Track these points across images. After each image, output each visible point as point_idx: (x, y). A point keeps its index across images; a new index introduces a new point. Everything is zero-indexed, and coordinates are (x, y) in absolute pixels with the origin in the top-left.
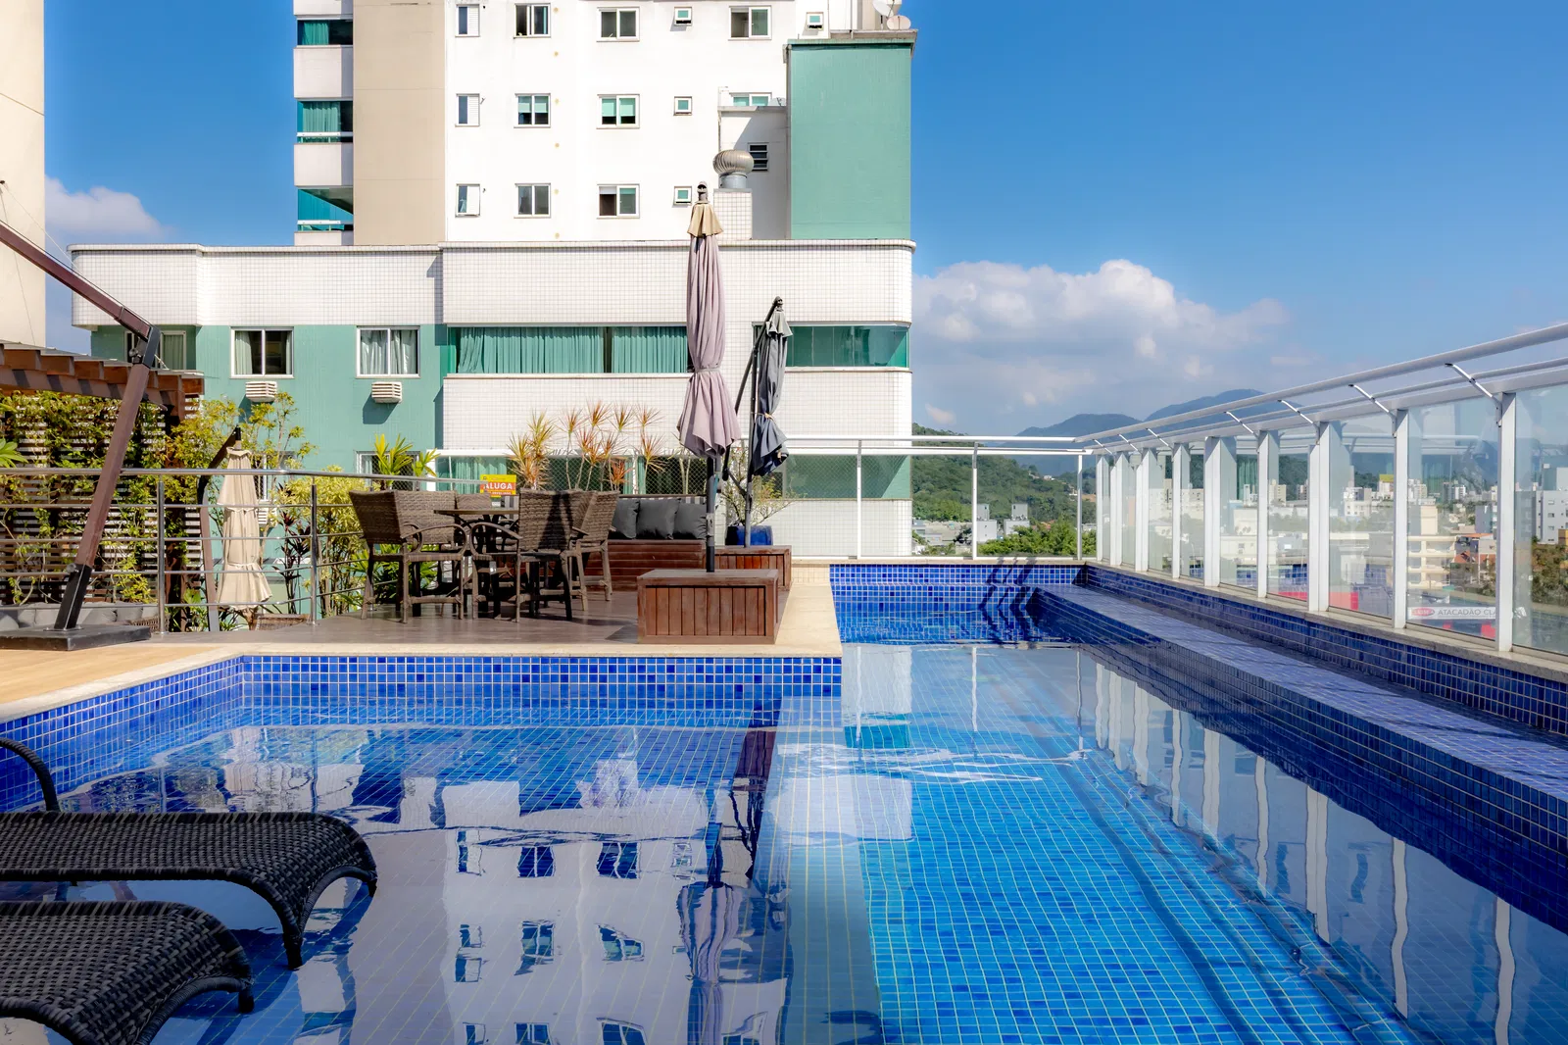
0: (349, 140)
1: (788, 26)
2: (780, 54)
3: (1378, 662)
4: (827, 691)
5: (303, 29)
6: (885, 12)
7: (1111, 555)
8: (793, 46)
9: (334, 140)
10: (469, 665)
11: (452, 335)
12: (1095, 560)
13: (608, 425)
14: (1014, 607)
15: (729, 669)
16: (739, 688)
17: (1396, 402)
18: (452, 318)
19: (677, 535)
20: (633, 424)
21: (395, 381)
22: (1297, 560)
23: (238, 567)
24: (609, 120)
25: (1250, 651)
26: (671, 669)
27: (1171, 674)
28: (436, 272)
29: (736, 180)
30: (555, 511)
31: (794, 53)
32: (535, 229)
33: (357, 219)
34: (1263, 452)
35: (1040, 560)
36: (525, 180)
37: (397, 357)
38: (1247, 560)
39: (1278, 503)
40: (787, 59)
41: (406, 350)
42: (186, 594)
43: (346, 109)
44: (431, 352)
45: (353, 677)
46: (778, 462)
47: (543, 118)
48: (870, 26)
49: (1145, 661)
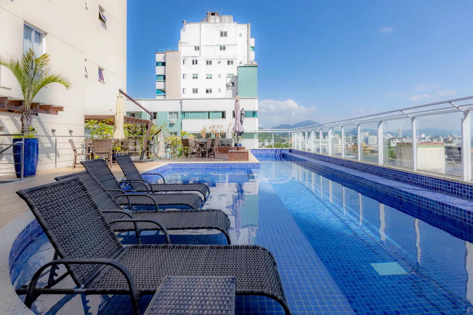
0: (165, 81)
1: (236, 64)
2: (236, 68)
3: (340, 163)
4: (258, 168)
5: (157, 64)
6: (253, 61)
7: (295, 147)
8: (239, 67)
9: (162, 81)
10: (204, 165)
11: (184, 113)
12: (292, 148)
13: (216, 128)
14: (280, 156)
15: (243, 165)
16: (244, 168)
17: (342, 125)
18: (183, 110)
19: (227, 145)
20: (220, 127)
21: (174, 120)
22: (318, 148)
23: (161, 150)
24: (207, 78)
25: (320, 161)
26: (234, 165)
27: (308, 165)
28: (181, 103)
29: (230, 88)
30: (213, 141)
31: (238, 68)
32: (195, 96)
33: (166, 94)
34: (320, 132)
35: (283, 148)
36: (194, 88)
37: (175, 116)
38: (310, 148)
39: (315, 139)
40: (237, 69)
41: (176, 115)
42: (149, 155)
43: (164, 77)
44: (180, 115)
45: (186, 167)
46: (243, 133)
47: (197, 78)
48: (249, 63)
49: (303, 163)
